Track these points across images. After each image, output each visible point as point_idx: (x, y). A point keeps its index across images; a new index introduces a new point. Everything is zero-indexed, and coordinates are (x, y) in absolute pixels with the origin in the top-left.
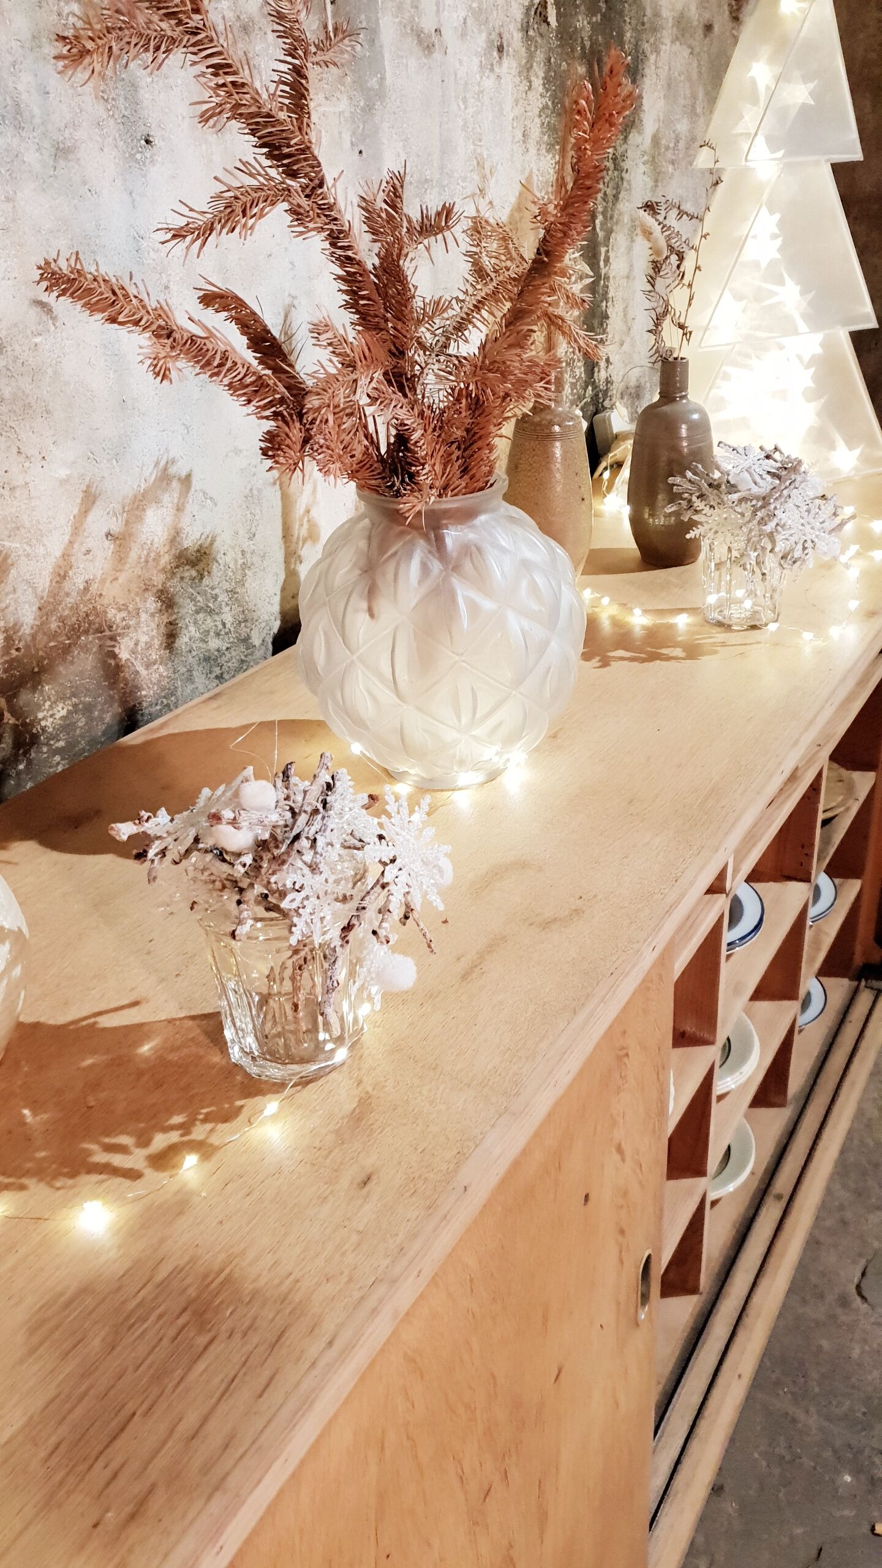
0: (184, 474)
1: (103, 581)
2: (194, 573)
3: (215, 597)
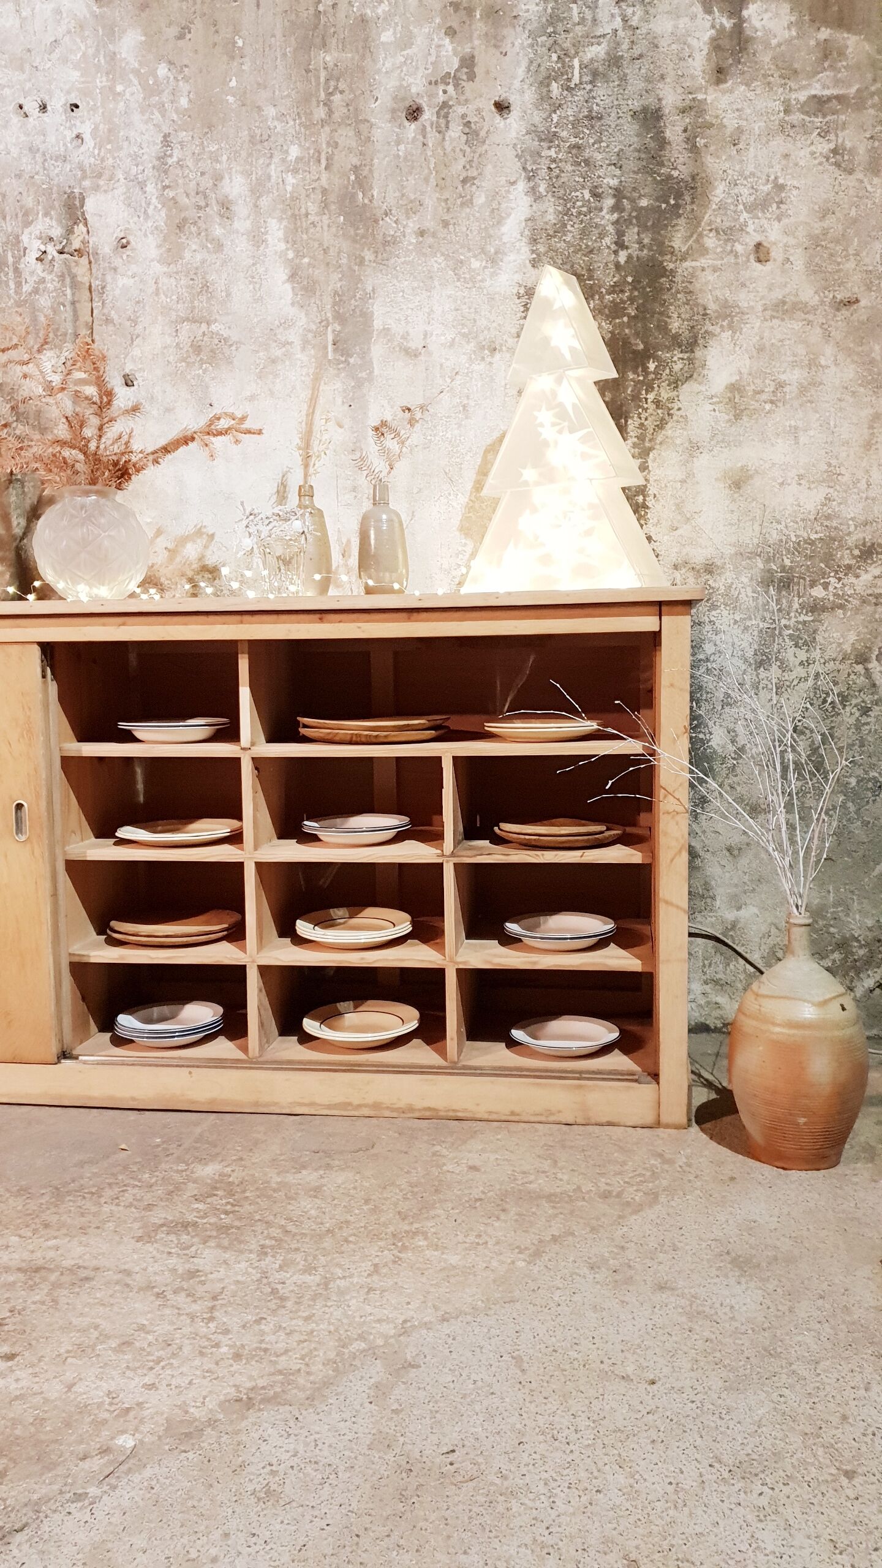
0: (210, 533)
1: (161, 566)
2: (210, 576)
3: (222, 591)
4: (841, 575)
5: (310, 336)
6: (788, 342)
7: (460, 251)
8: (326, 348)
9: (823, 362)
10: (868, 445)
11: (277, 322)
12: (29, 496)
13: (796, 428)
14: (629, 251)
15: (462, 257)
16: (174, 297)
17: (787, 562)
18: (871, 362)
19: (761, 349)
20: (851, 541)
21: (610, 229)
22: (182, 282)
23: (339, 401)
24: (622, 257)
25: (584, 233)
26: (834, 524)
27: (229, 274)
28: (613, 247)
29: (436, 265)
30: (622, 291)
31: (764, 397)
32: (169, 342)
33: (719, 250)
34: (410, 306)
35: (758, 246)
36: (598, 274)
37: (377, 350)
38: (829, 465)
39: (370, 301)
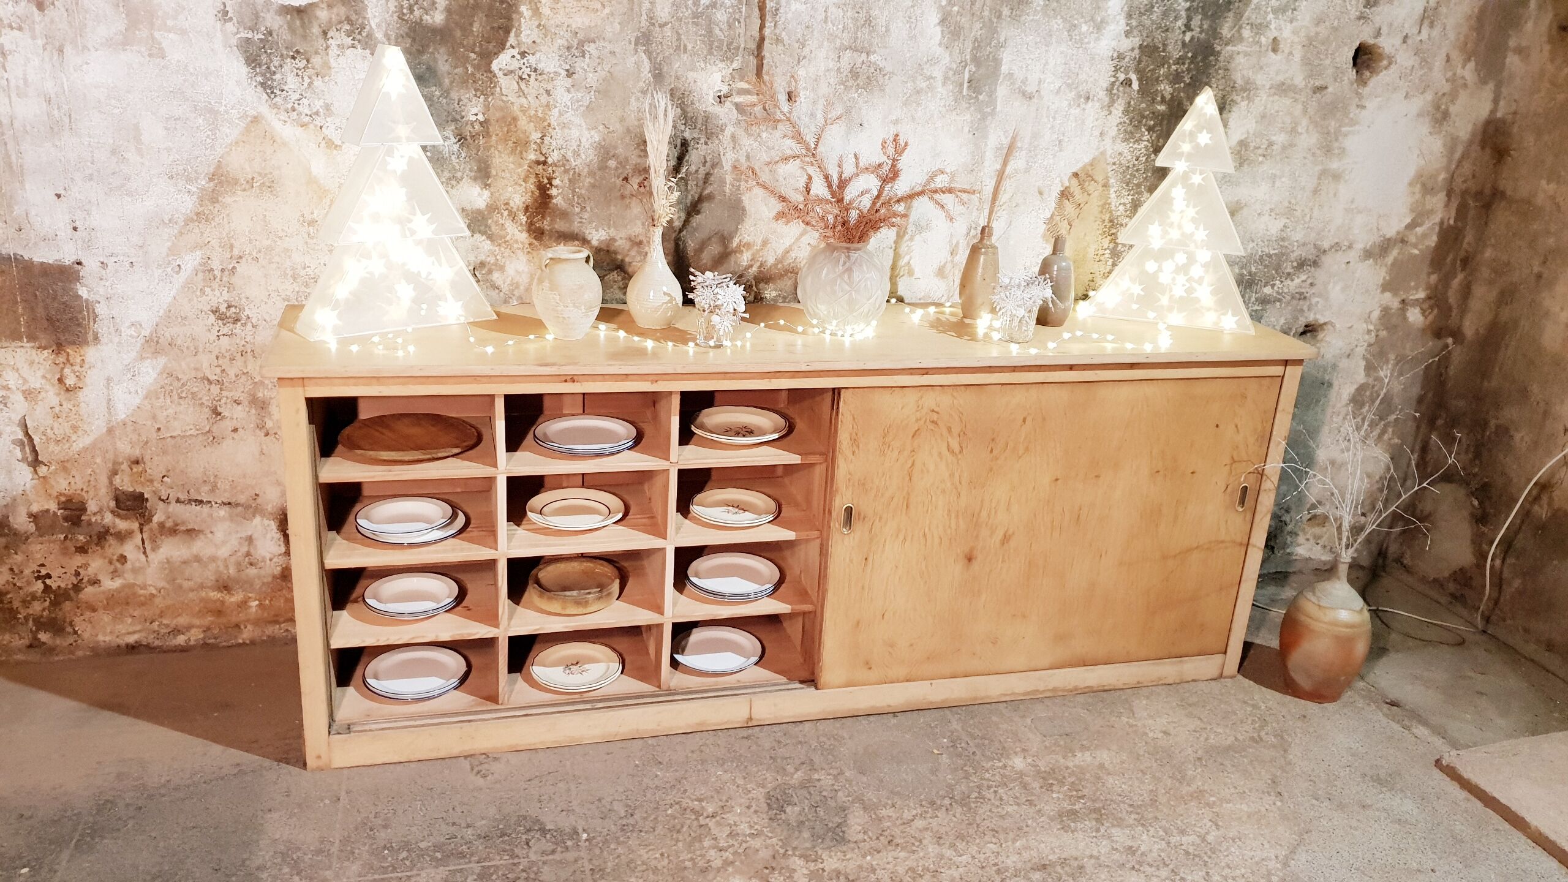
4: (1283, 279)
5: (951, 73)
6: (1281, 113)
7: (1076, 16)
8: (962, 85)
9: (1300, 131)
10: (1316, 191)
11: (925, 59)
12: (692, 193)
13: (1275, 176)
14: (1194, 33)
15: (1076, 22)
16: (840, 27)
17: (1253, 269)
18: (1328, 133)
19: (1263, 117)
20: (1293, 256)
21: (1183, 13)
22: (849, 14)
23: (966, 129)
24: (1187, 38)
25: (1165, 14)
26: (1286, 244)
27: (890, 12)
28: (1183, 28)
29: (1056, 26)
30: (1184, 64)
31: (1260, 151)
32: (831, 66)
33: (1251, 40)
34: (1032, 57)
35: (1275, 39)
36: (1170, 48)
37: (1002, 91)
38: (1290, 203)
39: (1002, 49)
